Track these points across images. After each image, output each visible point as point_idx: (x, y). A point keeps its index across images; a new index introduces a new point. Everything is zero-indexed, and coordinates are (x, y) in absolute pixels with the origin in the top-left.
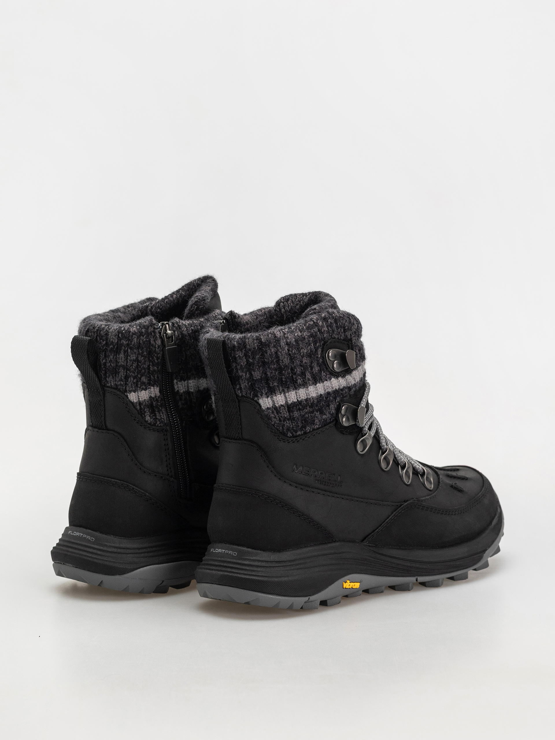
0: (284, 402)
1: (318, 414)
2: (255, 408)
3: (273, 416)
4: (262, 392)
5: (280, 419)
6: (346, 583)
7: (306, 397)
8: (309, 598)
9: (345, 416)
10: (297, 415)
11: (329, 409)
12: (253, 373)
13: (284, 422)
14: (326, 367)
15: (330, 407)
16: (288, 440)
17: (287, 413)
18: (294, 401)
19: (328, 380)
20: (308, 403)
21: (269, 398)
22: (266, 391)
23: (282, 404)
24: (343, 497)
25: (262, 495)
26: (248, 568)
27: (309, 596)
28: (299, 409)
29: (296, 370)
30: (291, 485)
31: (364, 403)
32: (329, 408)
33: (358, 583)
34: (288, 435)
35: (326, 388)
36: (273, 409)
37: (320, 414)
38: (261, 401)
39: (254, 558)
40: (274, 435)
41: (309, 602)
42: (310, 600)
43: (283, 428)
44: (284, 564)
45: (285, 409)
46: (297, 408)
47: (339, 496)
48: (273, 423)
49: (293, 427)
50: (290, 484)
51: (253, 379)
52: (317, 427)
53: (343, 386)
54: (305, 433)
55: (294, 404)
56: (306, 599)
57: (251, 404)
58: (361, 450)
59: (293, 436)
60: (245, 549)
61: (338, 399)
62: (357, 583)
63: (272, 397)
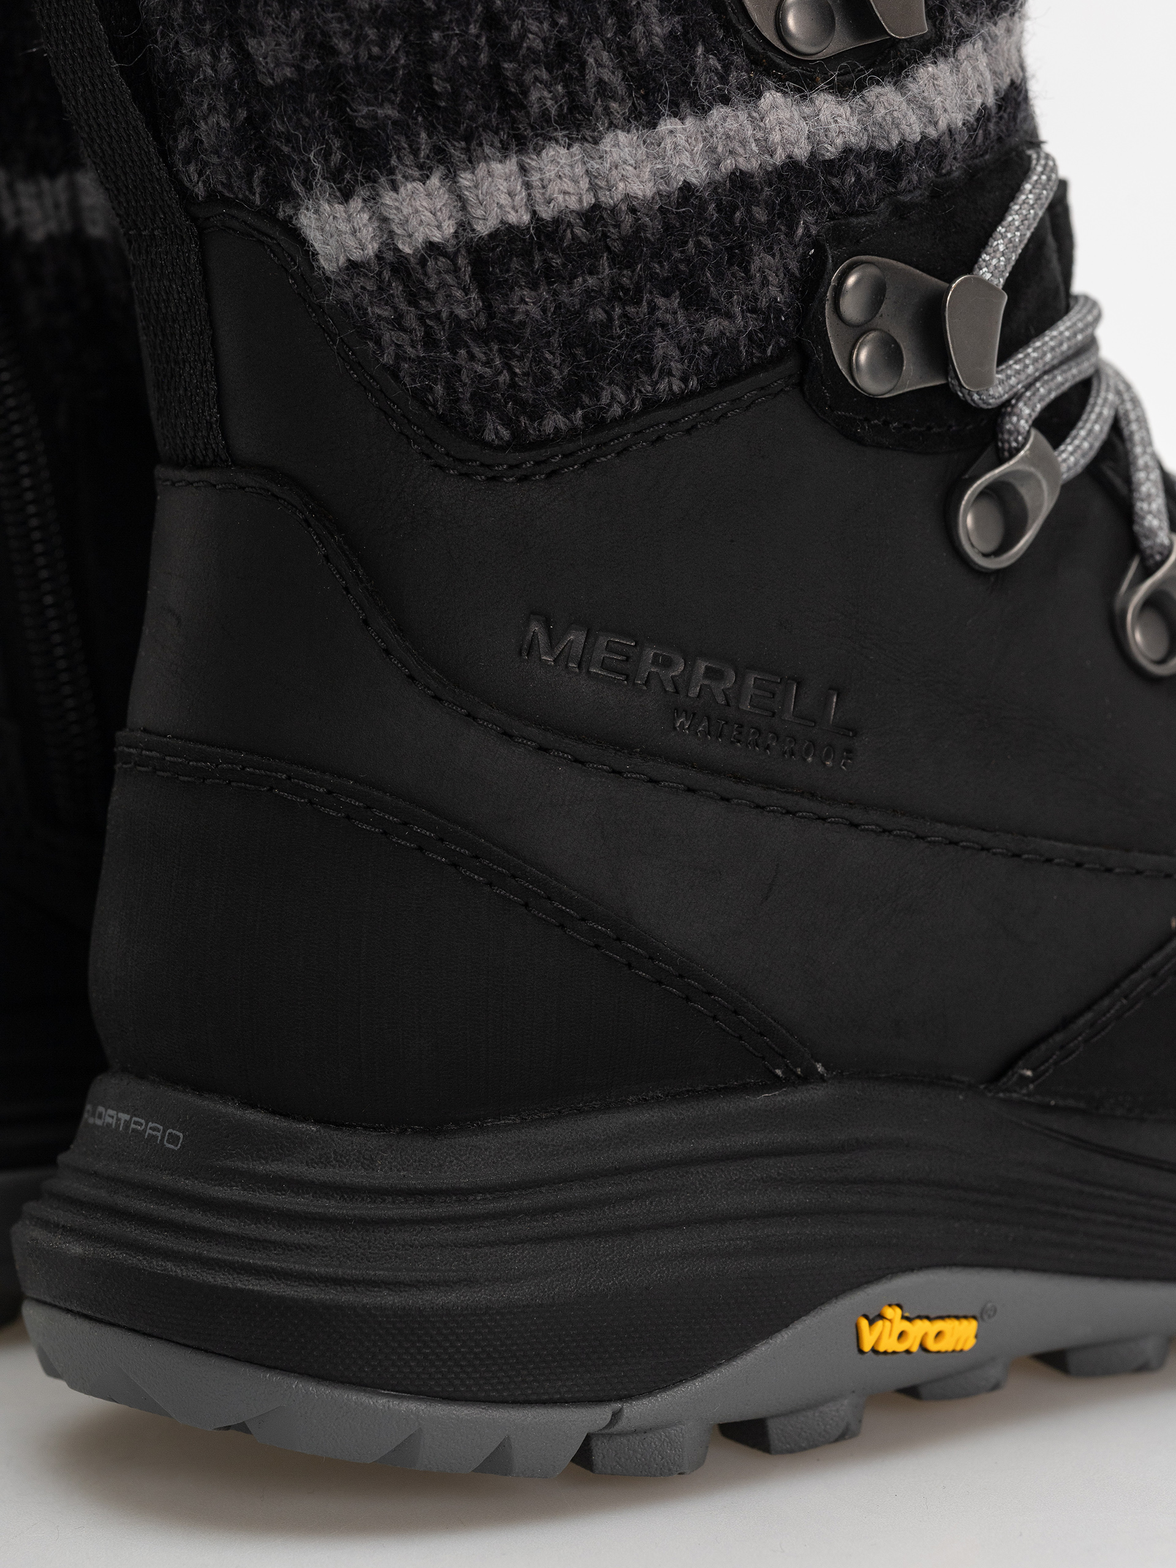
0: (449, 228)
1: (668, 306)
2: (286, 271)
3: (386, 312)
4: (310, 170)
5: (429, 334)
6: (880, 1323)
7: (588, 200)
8: (621, 1410)
9: (871, 335)
10: (535, 311)
11: (749, 277)
12: (252, 44)
13: (455, 354)
14: (729, 21)
15: (753, 268)
16: (490, 467)
17: (466, 291)
18: (512, 218)
19: (736, 97)
20: (605, 235)
21: (356, 204)
22: (336, 158)
23: (437, 237)
24: (857, 815)
25: (330, 792)
26: (228, 1225)
27: (620, 1399)
28: (549, 274)
29: (515, 27)
30: (511, 736)
31: (994, 262)
32: (747, 271)
33: (965, 1322)
34: (489, 436)
35: (720, 149)
36: (386, 275)
37: (685, 306)
38: (308, 222)
39: (275, 1168)
40: (401, 433)
41: (611, 1435)
42: (618, 1428)
43: (450, 388)
44: (458, 1209)
45: (456, 270)
46: (532, 262)
47: (825, 810)
48: (387, 359)
49: (513, 385)
50: (505, 733)
51: (258, 84)
52: (675, 388)
53: (839, 141)
54: (597, 422)
55: (507, 234)
56: (596, 1417)
57: (262, 243)
58: (989, 548)
59: (519, 442)
60: (232, 1111)
61: (806, 223)
62: (955, 1323)
63: (373, 199)
